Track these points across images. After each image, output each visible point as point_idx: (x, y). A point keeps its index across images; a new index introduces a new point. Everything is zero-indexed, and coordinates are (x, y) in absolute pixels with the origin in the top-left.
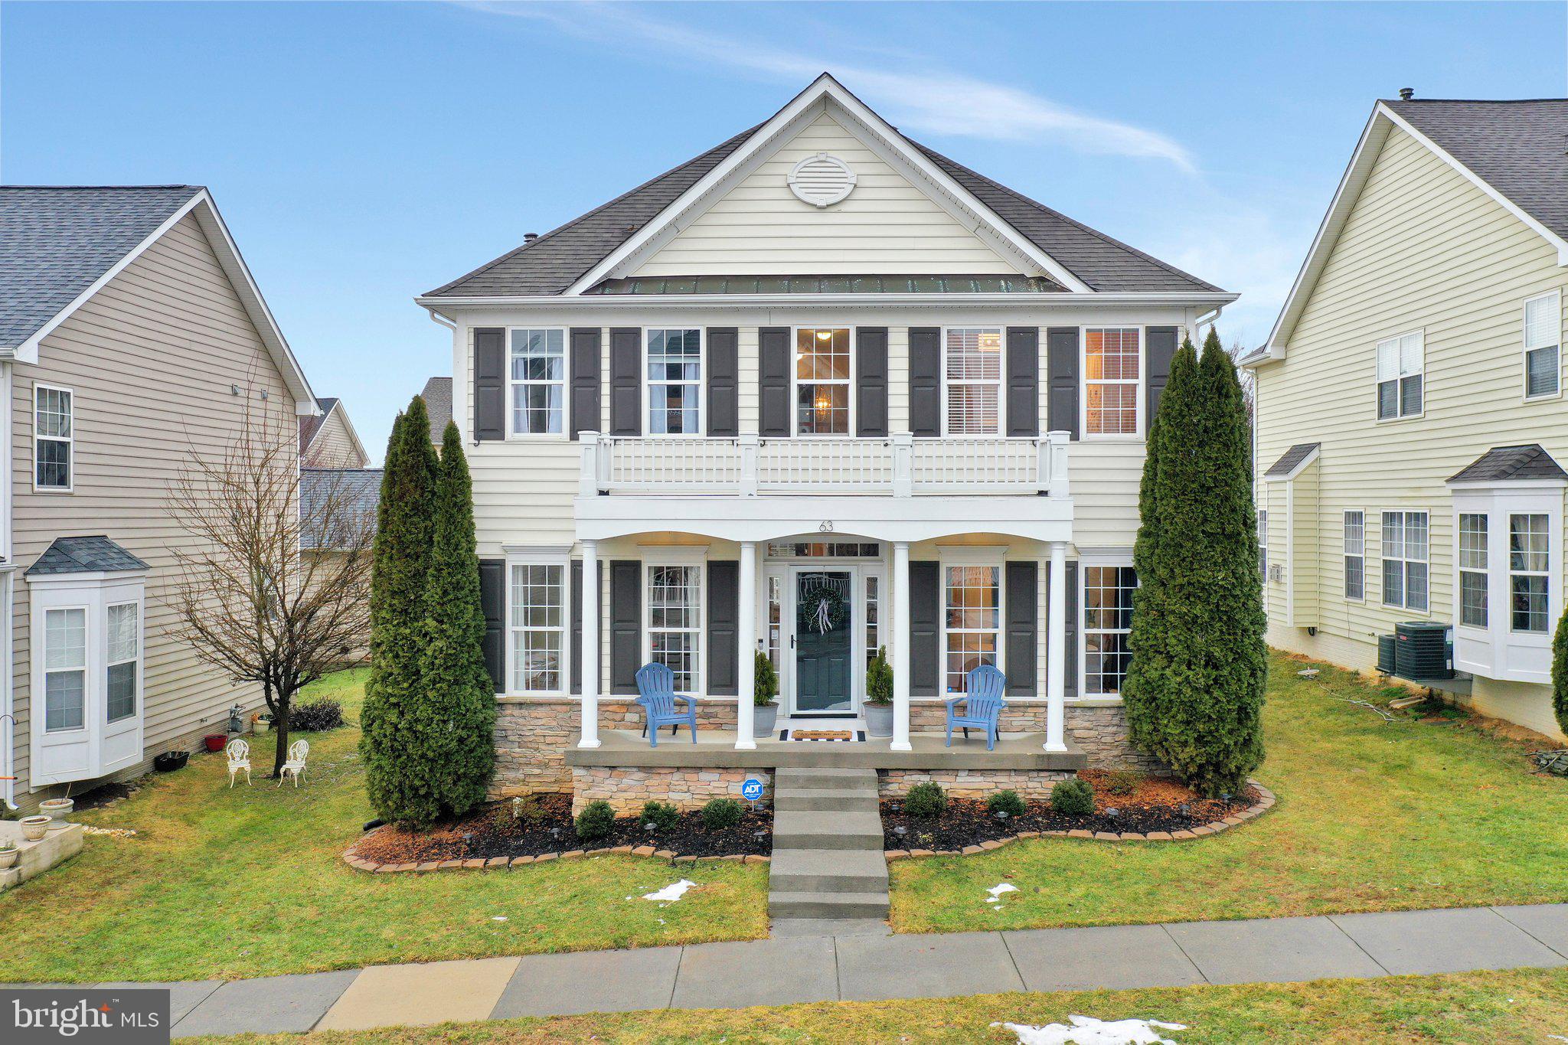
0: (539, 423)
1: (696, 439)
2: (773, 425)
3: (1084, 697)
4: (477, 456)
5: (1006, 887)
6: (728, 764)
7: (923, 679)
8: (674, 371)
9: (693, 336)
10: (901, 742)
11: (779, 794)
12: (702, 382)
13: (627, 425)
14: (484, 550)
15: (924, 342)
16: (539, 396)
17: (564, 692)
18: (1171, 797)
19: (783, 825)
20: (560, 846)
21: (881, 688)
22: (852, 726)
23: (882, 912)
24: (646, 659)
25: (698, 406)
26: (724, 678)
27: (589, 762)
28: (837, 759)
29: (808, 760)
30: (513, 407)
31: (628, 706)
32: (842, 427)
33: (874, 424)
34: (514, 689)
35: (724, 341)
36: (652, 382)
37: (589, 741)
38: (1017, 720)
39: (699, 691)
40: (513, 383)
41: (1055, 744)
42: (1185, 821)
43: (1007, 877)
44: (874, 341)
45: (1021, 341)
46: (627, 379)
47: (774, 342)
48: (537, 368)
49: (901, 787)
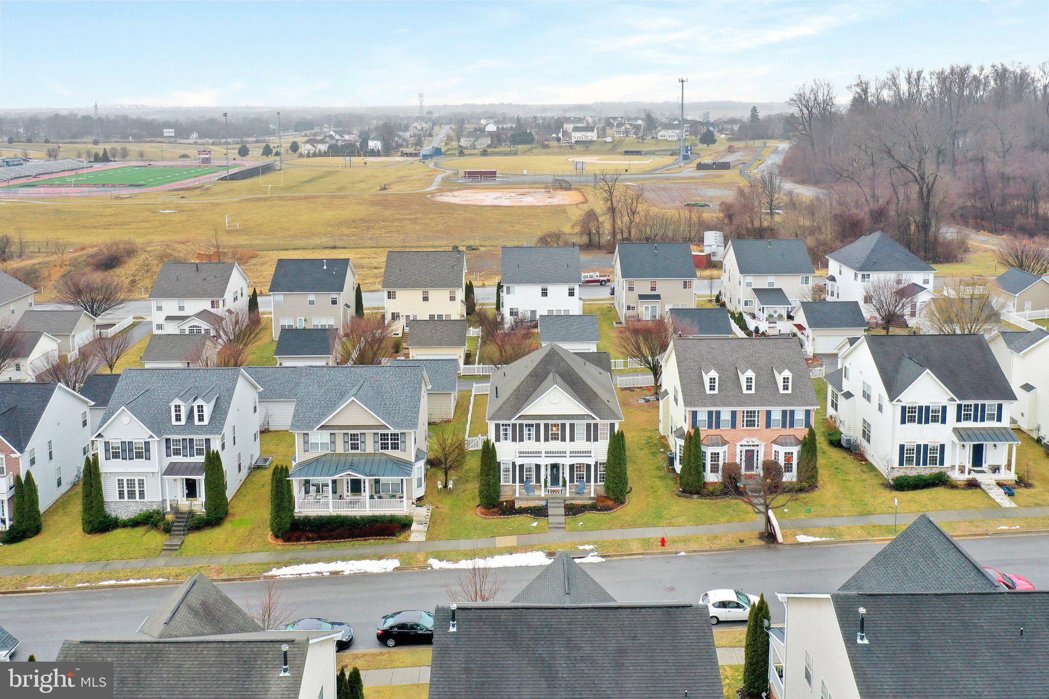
0: (506, 439)
1: (533, 441)
2: (546, 440)
3: (599, 483)
4: (497, 445)
5: (581, 523)
6: (540, 499)
7: (572, 481)
8: (529, 430)
9: (533, 425)
10: (568, 495)
11: (549, 505)
12: (534, 433)
13: (521, 440)
14: (498, 461)
15: (572, 426)
16: (506, 435)
17: (511, 483)
18: (610, 503)
19: (550, 511)
20: (515, 514)
21: (564, 485)
22: (560, 489)
23: (564, 528)
24: (525, 479)
25: (533, 436)
26: (538, 480)
27: (518, 499)
28: (558, 498)
29: (553, 499)
30: (502, 436)
31: (522, 486)
32: (558, 439)
33: (563, 439)
34: (502, 483)
35: (538, 426)
36: (526, 432)
37: (517, 495)
38: (588, 487)
39: (534, 483)
40: (502, 432)
41: (592, 495)
42: (611, 509)
43: (582, 521)
44: (563, 426)
45: (588, 425)
46: (521, 431)
47: (546, 426)
48: (506, 430)
49: (568, 502)
